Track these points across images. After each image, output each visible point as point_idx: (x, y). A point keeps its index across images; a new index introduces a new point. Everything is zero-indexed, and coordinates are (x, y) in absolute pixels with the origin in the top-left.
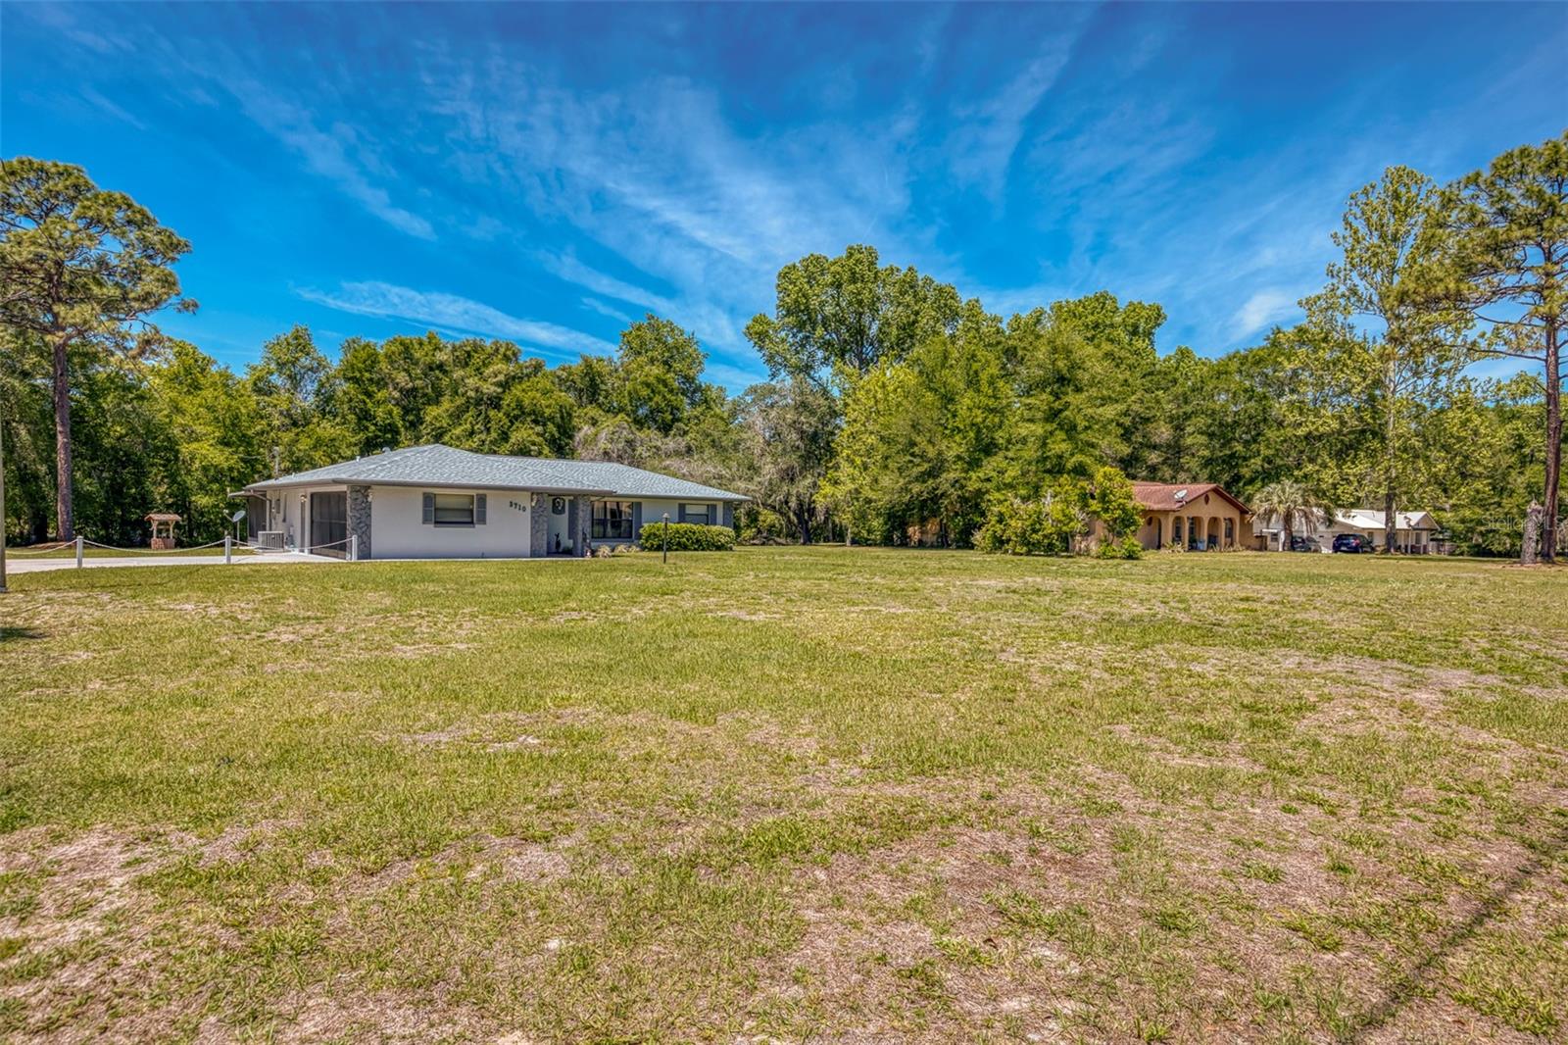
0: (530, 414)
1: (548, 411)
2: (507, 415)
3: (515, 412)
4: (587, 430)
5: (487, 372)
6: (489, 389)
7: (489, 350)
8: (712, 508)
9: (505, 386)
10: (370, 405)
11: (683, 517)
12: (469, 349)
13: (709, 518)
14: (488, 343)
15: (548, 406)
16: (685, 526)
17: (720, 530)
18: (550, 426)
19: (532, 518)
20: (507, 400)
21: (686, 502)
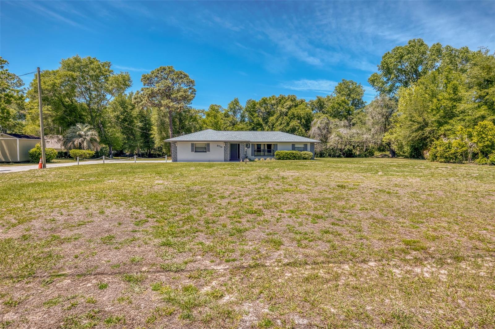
0: (296, 117)
1: (302, 115)
2: (289, 118)
3: (292, 117)
4: (315, 120)
5: (285, 105)
6: (284, 110)
7: (287, 98)
8: (306, 145)
9: (289, 108)
10: (252, 118)
11: (294, 148)
12: (280, 98)
13: (305, 149)
14: (287, 96)
15: (302, 113)
16: (294, 152)
17: (309, 153)
18: (303, 120)
19: (224, 150)
20: (290, 113)
21: (295, 143)
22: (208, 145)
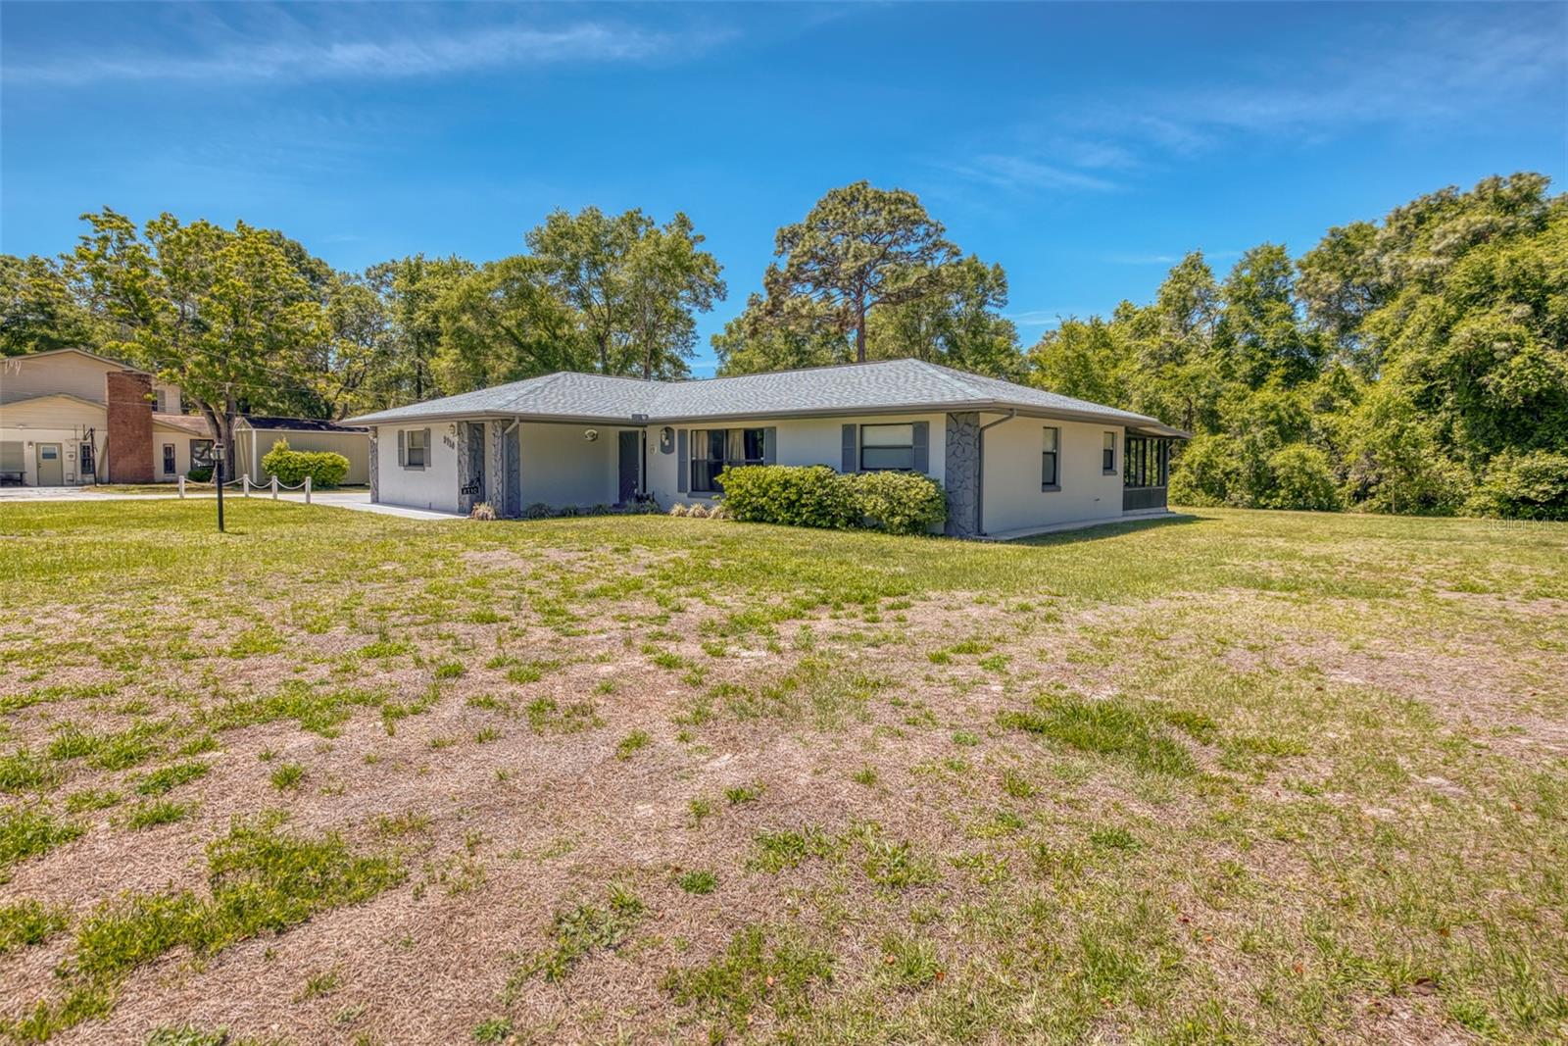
8: (921, 431)
11: (854, 451)
13: (920, 455)
19: (458, 457)
21: (857, 421)
22: (428, 436)
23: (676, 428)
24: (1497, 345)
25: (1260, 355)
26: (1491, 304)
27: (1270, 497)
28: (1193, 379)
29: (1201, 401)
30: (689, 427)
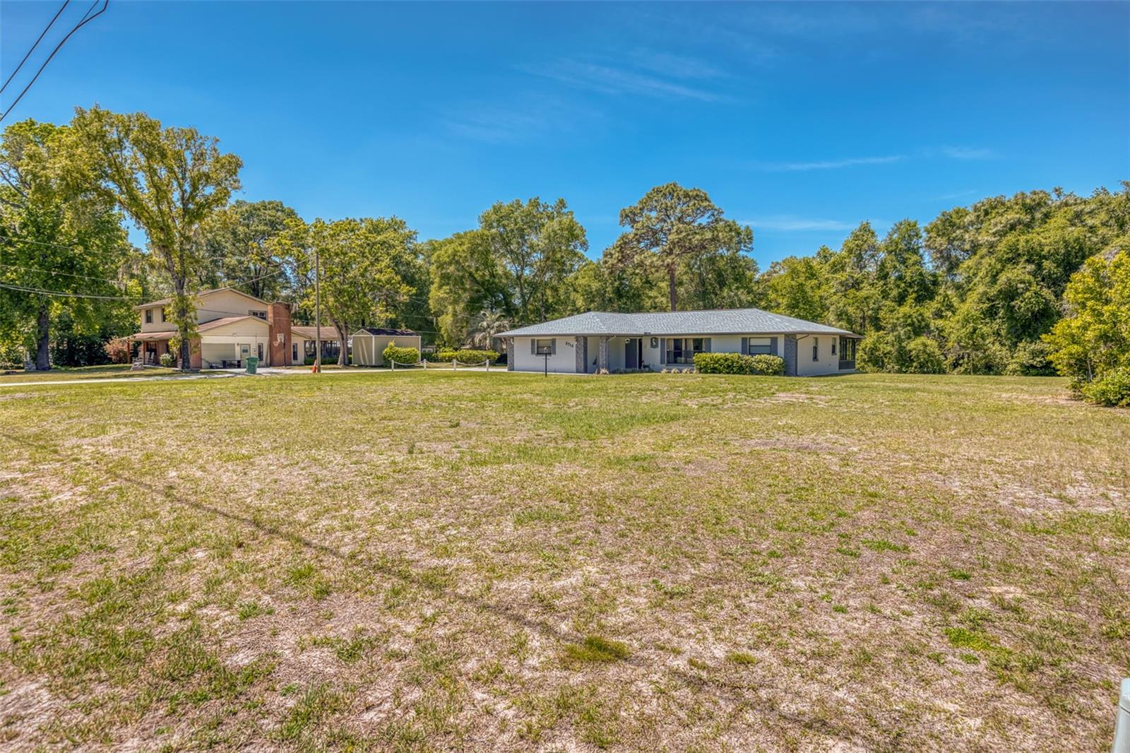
8: (774, 340)
11: (743, 347)
13: (770, 349)
19: (576, 351)
21: (748, 336)
22: (554, 341)
23: (659, 338)
24: (1019, 285)
25: (903, 285)
26: (1017, 263)
27: (908, 367)
28: (865, 299)
29: (870, 312)
30: (667, 337)
